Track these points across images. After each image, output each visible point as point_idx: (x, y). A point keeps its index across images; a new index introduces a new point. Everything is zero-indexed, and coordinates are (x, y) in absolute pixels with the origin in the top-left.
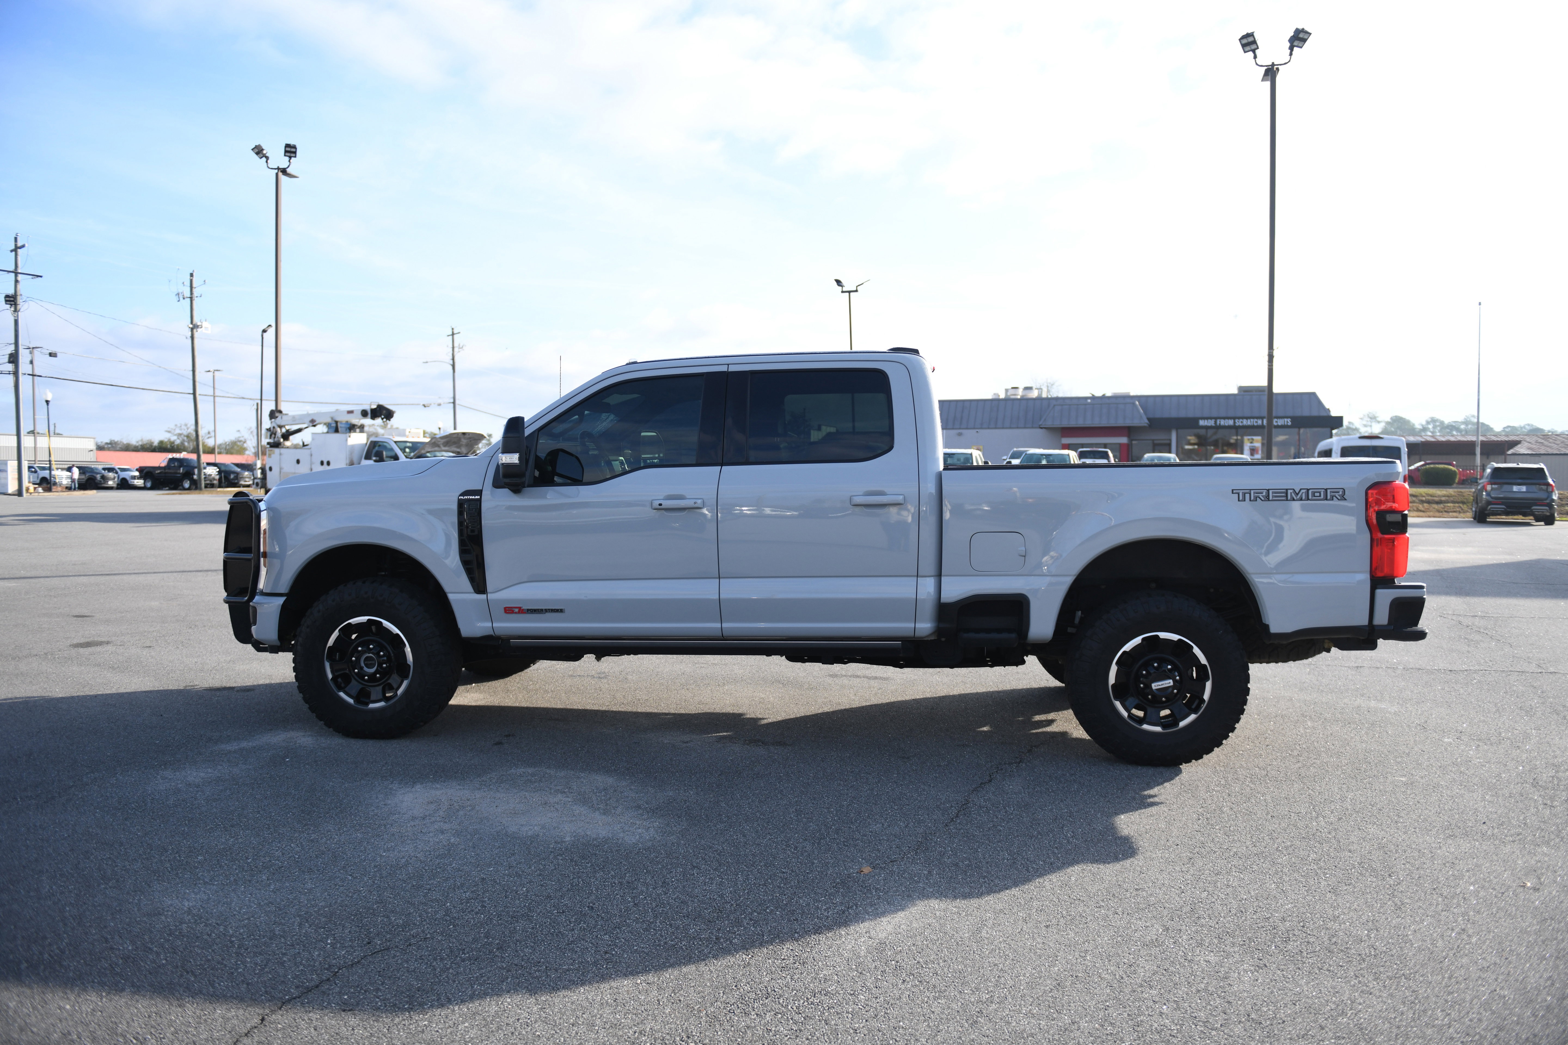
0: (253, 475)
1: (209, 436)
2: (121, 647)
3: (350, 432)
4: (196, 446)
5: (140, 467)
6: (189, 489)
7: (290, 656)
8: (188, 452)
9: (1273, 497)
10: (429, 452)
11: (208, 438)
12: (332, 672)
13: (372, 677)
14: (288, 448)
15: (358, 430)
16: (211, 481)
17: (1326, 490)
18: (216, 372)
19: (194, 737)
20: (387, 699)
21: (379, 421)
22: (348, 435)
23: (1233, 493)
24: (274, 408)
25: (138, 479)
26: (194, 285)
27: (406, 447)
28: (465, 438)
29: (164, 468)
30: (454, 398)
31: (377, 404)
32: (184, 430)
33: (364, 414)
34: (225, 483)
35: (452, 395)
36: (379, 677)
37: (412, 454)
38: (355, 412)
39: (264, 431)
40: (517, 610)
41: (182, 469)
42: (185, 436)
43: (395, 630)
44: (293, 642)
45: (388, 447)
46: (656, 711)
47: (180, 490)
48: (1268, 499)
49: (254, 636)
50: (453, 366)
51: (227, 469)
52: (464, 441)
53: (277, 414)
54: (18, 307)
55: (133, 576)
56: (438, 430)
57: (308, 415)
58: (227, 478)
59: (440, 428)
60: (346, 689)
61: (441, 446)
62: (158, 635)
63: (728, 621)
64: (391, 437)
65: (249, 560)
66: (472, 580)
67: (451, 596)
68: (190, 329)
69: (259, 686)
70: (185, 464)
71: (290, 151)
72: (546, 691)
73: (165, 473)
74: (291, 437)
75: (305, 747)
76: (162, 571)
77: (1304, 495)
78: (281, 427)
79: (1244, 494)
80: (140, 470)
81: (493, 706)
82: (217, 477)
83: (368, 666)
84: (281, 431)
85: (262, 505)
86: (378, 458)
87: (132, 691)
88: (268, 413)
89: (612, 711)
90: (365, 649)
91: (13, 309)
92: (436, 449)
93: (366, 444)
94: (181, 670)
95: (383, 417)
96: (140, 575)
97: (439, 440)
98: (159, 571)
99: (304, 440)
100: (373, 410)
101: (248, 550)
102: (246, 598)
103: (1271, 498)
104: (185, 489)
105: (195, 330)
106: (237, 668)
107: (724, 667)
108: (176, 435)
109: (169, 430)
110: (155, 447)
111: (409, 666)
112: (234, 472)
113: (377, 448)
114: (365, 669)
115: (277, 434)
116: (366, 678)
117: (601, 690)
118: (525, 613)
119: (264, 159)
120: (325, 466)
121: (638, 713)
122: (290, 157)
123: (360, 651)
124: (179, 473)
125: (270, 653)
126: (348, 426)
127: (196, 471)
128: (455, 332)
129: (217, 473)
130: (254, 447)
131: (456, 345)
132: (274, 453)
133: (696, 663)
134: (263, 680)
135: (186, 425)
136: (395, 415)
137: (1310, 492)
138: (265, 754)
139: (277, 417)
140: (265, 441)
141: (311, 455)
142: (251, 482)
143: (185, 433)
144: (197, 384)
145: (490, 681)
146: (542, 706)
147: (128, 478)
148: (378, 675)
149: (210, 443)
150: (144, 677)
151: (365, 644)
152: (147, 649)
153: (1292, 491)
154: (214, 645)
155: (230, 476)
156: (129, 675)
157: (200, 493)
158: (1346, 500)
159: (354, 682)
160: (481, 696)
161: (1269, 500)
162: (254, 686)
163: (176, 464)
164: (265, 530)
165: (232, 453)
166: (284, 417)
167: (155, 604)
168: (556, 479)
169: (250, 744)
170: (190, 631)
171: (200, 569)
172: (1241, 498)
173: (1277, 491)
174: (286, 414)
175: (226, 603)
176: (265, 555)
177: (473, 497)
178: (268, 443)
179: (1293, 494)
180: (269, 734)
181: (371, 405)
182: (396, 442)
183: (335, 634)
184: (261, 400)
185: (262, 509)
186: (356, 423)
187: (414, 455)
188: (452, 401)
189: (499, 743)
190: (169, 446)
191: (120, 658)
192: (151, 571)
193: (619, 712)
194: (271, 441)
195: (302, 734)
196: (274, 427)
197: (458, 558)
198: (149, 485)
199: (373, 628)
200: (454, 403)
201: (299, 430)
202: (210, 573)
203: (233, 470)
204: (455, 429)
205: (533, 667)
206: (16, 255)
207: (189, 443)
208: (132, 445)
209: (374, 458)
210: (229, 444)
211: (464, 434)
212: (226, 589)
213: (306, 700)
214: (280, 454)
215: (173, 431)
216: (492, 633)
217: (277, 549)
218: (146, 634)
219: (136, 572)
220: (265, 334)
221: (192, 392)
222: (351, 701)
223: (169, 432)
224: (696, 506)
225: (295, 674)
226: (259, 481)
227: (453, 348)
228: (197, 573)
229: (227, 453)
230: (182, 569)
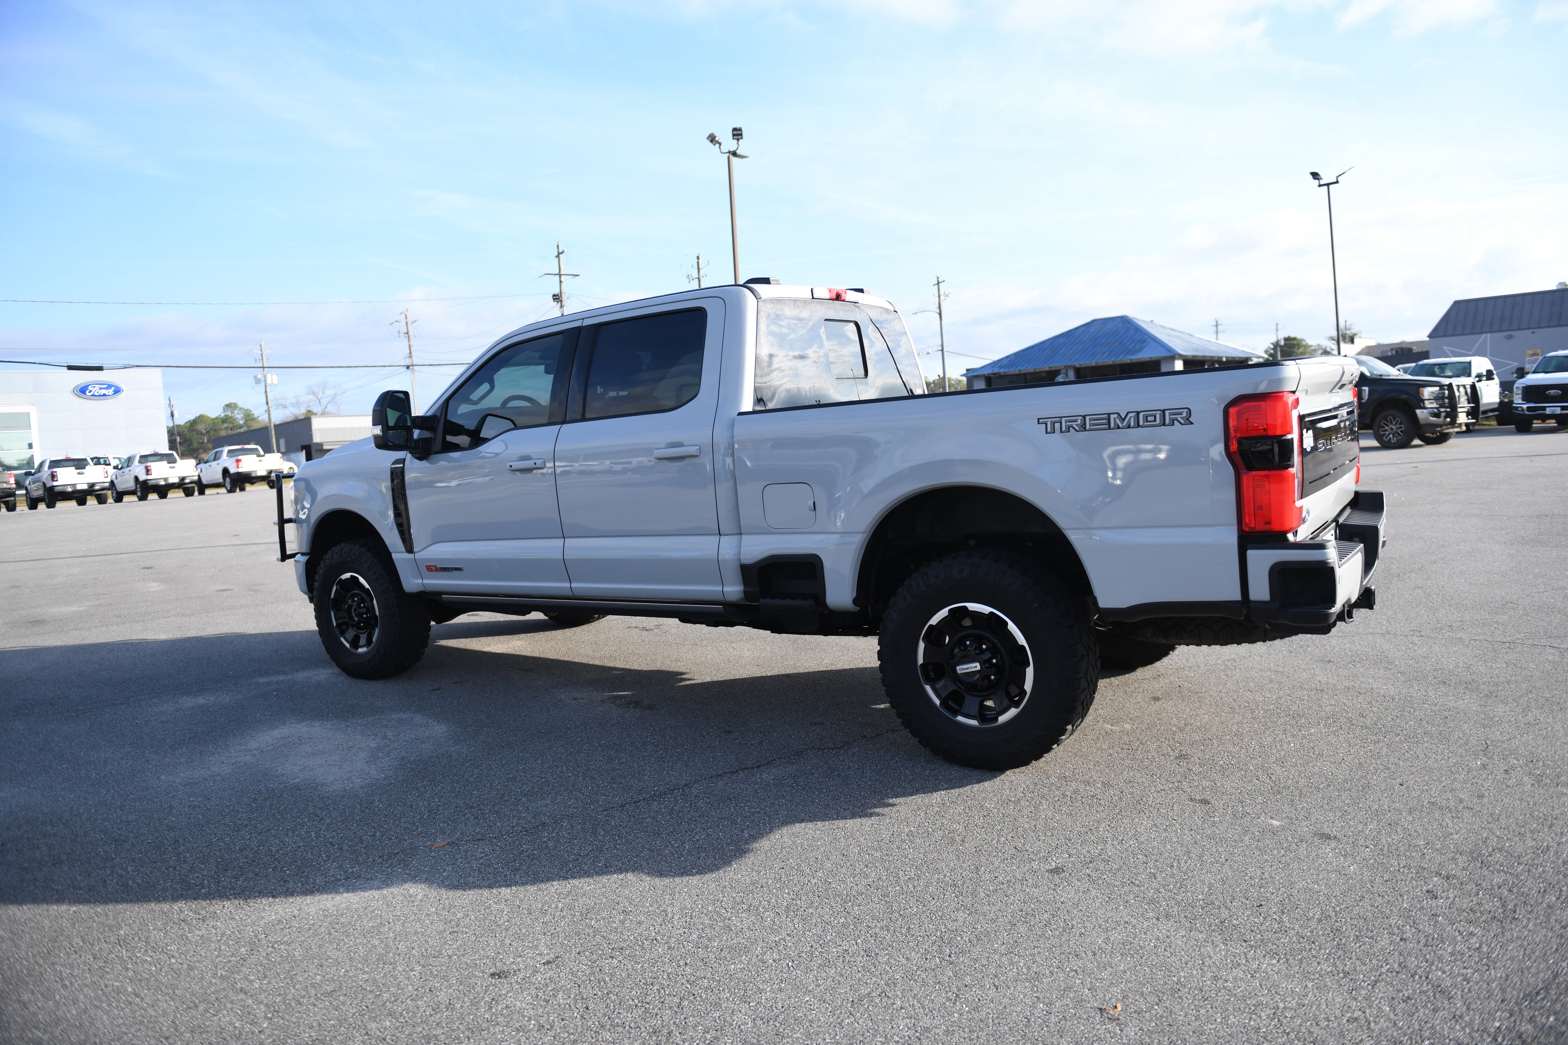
9: (1090, 425)
12: (336, 620)
13: (359, 625)
17: (1164, 411)
20: (368, 645)
23: (1039, 423)
26: (700, 267)
40: (434, 569)
43: (366, 584)
48: (1085, 428)
50: (940, 314)
54: (563, 303)
63: (579, 581)
66: (404, 541)
67: (394, 556)
71: (737, 134)
77: (1132, 420)
79: (1053, 424)
90: (353, 601)
91: (559, 305)
103: (1088, 427)
111: (377, 615)
114: (356, 618)
118: (439, 571)
119: (717, 145)
122: (738, 140)
128: (940, 281)
131: (942, 293)
137: (1141, 415)
148: (362, 624)
151: (352, 597)
153: (1115, 416)
158: (1192, 423)
159: (348, 629)
161: (1085, 430)
172: (1049, 430)
173: (1095, 417)
177: (399, 465)
179: (1117, 420)
183: (335, 588)
188: (940, 348)
197: (394, 521)
199: (355, 584)
200: (942, 350)
206: (559, 259)
216: (424, 589)
224: (537, 466)
227: (939, 296)
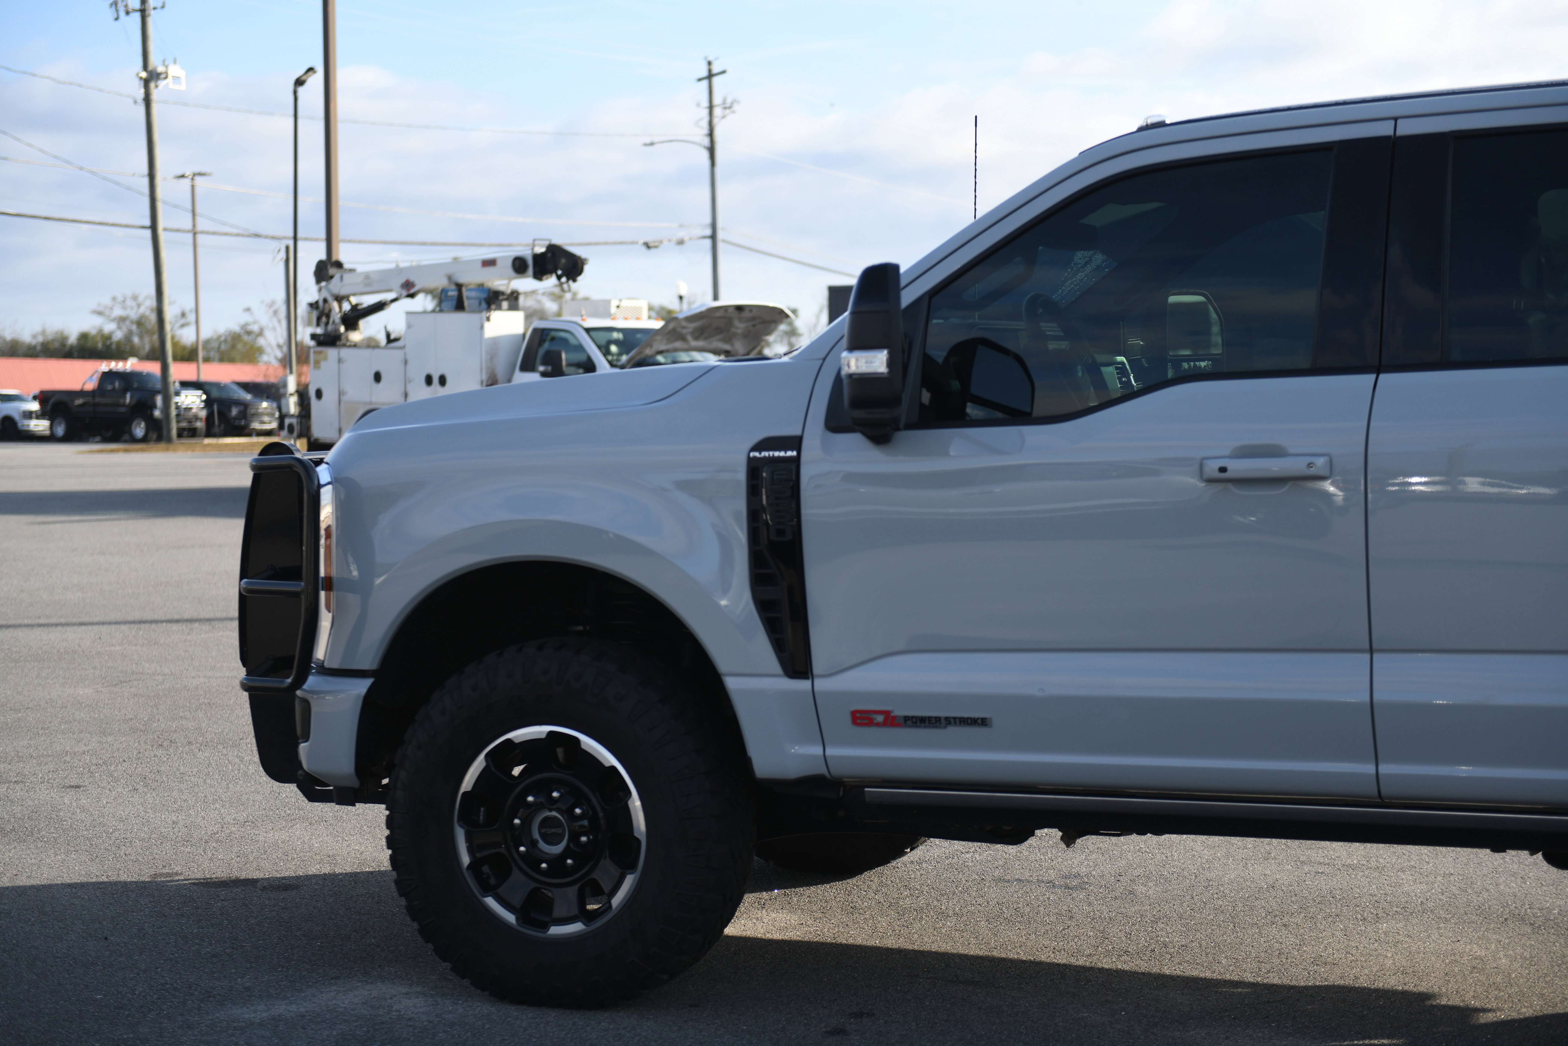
0: (279, 409)
1: (182, 321)
2: (18, 787)
3: (489, 309)
4: (157, 343)
5: (43, 393)
6: (144, 440)
7: (378, 812)
8: (142, 358)
10: (660, 352)
11: (183, 326)
12: (471, 850)
13: (557, 862)
14: (355, 346)
15: (505, 304)
16: (190, 422)
18: (198, 179)
19: (175, 989)
20: (588, 917)
21: (551, 281)
22: (484, 315)
24: (323, 256)
25: (37, 418)
27: (610, 342)
28: (741, 320)
29: (93, 393)
30: (714, 226)
31: (547, 243)
32: (132, 308)
33: (519, 266)
34: (219, 425)
35: (708, 220)
36: (572, 866)
37: (624, 358)
38: (499, 262)
39: (302, 308)
40: (880, 718)
41: (128, 396)
42: (132, 322)
43: (609, 759)
44: (385, 781)
45: (572, 341)
46: (1208, 975)
47: (125, 441)
49: (305, 766)
50: (712, 150)
51: (224, 395)
52: (740, 326)
53: (332, 271)
55: (37, 632)
56: (677, 300)
57: (398, 270)
58: (224, 415)
59: (681, 298)
60: (500, 891)
61: (689, 338)
62: (94, 761)
64: (577, 319)
65: (297, 595)
66: (779, 646)
67: (732, 683)
68: (142, 83)
69: (308, 878)
70: (136, 385)
72: (943, 915)
73: (95, 405)
74: (362, 323)
75: (410, 1019)
76: (96, 620)
78: (339, 299)
80: (43, 397)
81: (822, 944)
82: (203, 414)
83: (550, 840)
84: (340, 307)
85: (323, 473)
86: (549, 368)
87: (45, 882)
88: (313, 268)
89: (1102, 970)
90: (541, 800)
92: (678, 344)
93: (524, 335)
94: (143, 840)
95: (559, 272)
96: (51, 629)
97: (684, 324)
98: (91, 620)
99: (390, 329)
100: (537, 258)
101: (292, 573)
102: (289, 680)
104: (134, 440)
105: (152, 85)
106: (261, 838)
107: (1376, 874)
108: (113, 320)
109: (101, 309)
110: (72, 347)
111: (638, 841)
112: (238, 403)
113: (546, 346)
114: (542, 845)
115: (333, 314)
116: (544, 865)
117: (1071, 918)
118: (899, 725)
120: (436, 390)
121: (1164, 976)
123: (530, 805)
124: (124, 405)
125: (338, 803)
126: (484, 295)
127: (159, 400)
128: (716, 69)
129: (202, 405)
130: (279, 346)
131: (717, 100)
132: (325, 359)
133: (1302, 862)
134: (318, 866)
135: (135, 298)
136: (586, 268)
138: (326, 1033)
139: (332, 277)
140: (305, 333)
141: (406, 362)
142: (274, 425)
143: (133, 314)
144: (160, 206)
145: (812, 885)
146: (934, 948)
147: (17, 417)
148: (569, 861)
149: (187, 336)
150: (68, 853)
151: (542, 789)
152: (72, 792)
154: (211, 786)
155: (230, 411)
156: (37, 848)
157: (167, 450)
159: (516, 876)
160: (794, 919)
162: (298, 878)
163: (117, 384)
164: (328, 529)
165: (232, 360)
166: (347, 277)
167: (84, 692)
168: (971, 410)
169: (294, 1008)
170: (160, 752)
171: (176, 617)
174: (352, 271)
175: (246, 690)
176: (328, 584)
177: (782, 454)
178: (314, 337)
180: (334, 988)
181: (534, 246)
182: (588, 330)
183: (478, 764)
184: (295, 239)
185: (322, 482)
186: (502, 288)
187: (629, 361)
188: (708, 232)
189: (838, 1032)
190: (100, 345)
191: (17, 809)
192: (75, 620)
193: (1118, 971)
194: (319, 331)
195: (403, 990)
196: (325, 301)
197: (747, 595)
198: (60, 431)
199: (560, 752)
200: (713, 237)
201: (379, 307)
202: (196, 625)
203: (236, 397)
204: (716, 297)
205: (912, 856)
207: (141, 337)
208: (23, 344)
209: (542, 368)
210: (225, 341)
211: (739, 308)
212: (245, 658)
213: (413, 913)
214: (340, 361)
215: (107, 312)
216: (824, 771)
217: (355, 573)
218: (68, 759)
219: (42, 621)
220: (301, 90)
221: (147, 222)
222: (510, 918)
223: (100, 313)
224: (1312, 471)
225: (390, 852)
226: (294, 421)
227: (711, 108)
228: (169, 625)
229: (221, 360)
230: (137, 616)
